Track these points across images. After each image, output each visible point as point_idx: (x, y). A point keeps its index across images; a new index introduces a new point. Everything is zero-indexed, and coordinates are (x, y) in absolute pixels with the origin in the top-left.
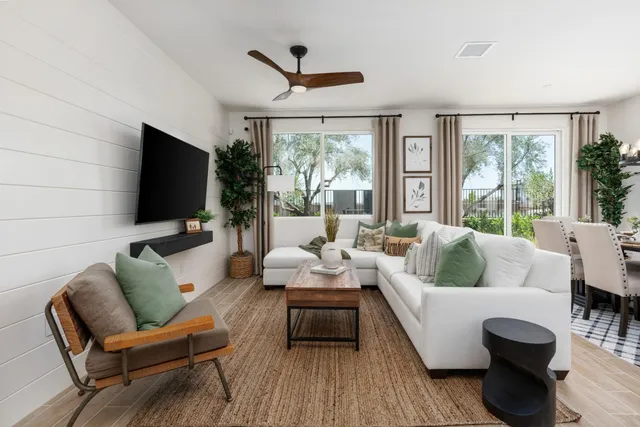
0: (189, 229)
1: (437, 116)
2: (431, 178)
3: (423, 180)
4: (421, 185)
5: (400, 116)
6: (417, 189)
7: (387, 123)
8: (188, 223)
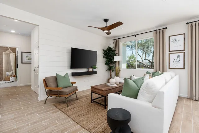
0: (89, 70)
1: (187, 23)
2: (184, 53)
3: (180, 54)
4: (178, 57)
5: (166, 28)
6: (176, 58)
7: (160, 32)
8: (89, 69)
